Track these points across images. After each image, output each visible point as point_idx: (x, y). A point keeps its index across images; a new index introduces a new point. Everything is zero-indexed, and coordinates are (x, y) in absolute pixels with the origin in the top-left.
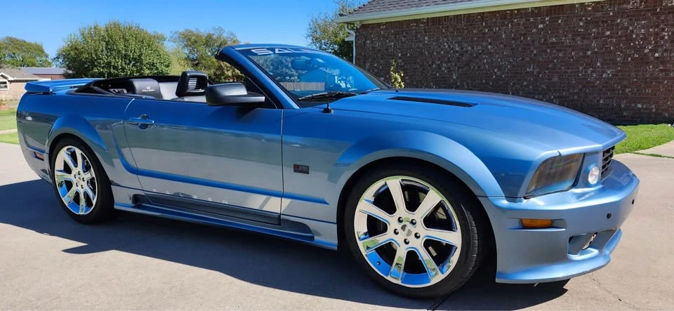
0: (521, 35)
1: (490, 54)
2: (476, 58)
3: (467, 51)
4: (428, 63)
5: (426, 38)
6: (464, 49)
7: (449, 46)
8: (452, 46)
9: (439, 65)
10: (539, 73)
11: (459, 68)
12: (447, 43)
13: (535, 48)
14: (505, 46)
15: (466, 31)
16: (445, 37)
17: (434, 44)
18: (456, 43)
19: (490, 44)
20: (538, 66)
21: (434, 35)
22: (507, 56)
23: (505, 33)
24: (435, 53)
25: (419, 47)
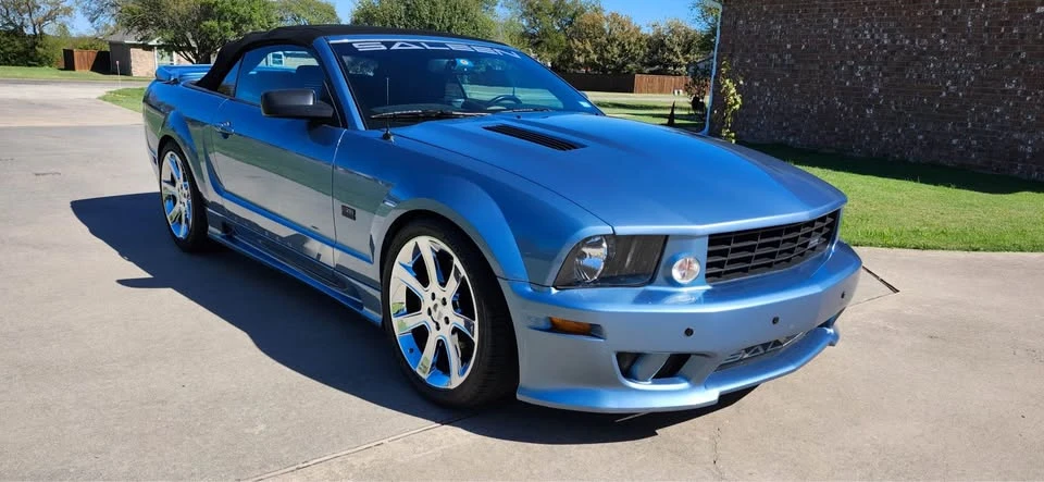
0: (1002, 24)
1: (941, 54)
2: (917, 59)
3: (902, 47)
4: (834, 62)
5: (836, 21)
6: (898, 43)
7: (872, 37)
8: (877, 37)
9: (852, 67)
10: (1025, 93)
11: (885, 75)
12: (870, 31)
13: (1025, 49)
14: (970, 42)
15: (904, 12)
16: (868, 20)
17: (848, 30)
18: (884, 31)
19: (944, 36)
20: (1025, 80)
21: (848, 15)
22: (971, 58)
23: (973, 18)
24: (847, 48)
25: (822, 36)
